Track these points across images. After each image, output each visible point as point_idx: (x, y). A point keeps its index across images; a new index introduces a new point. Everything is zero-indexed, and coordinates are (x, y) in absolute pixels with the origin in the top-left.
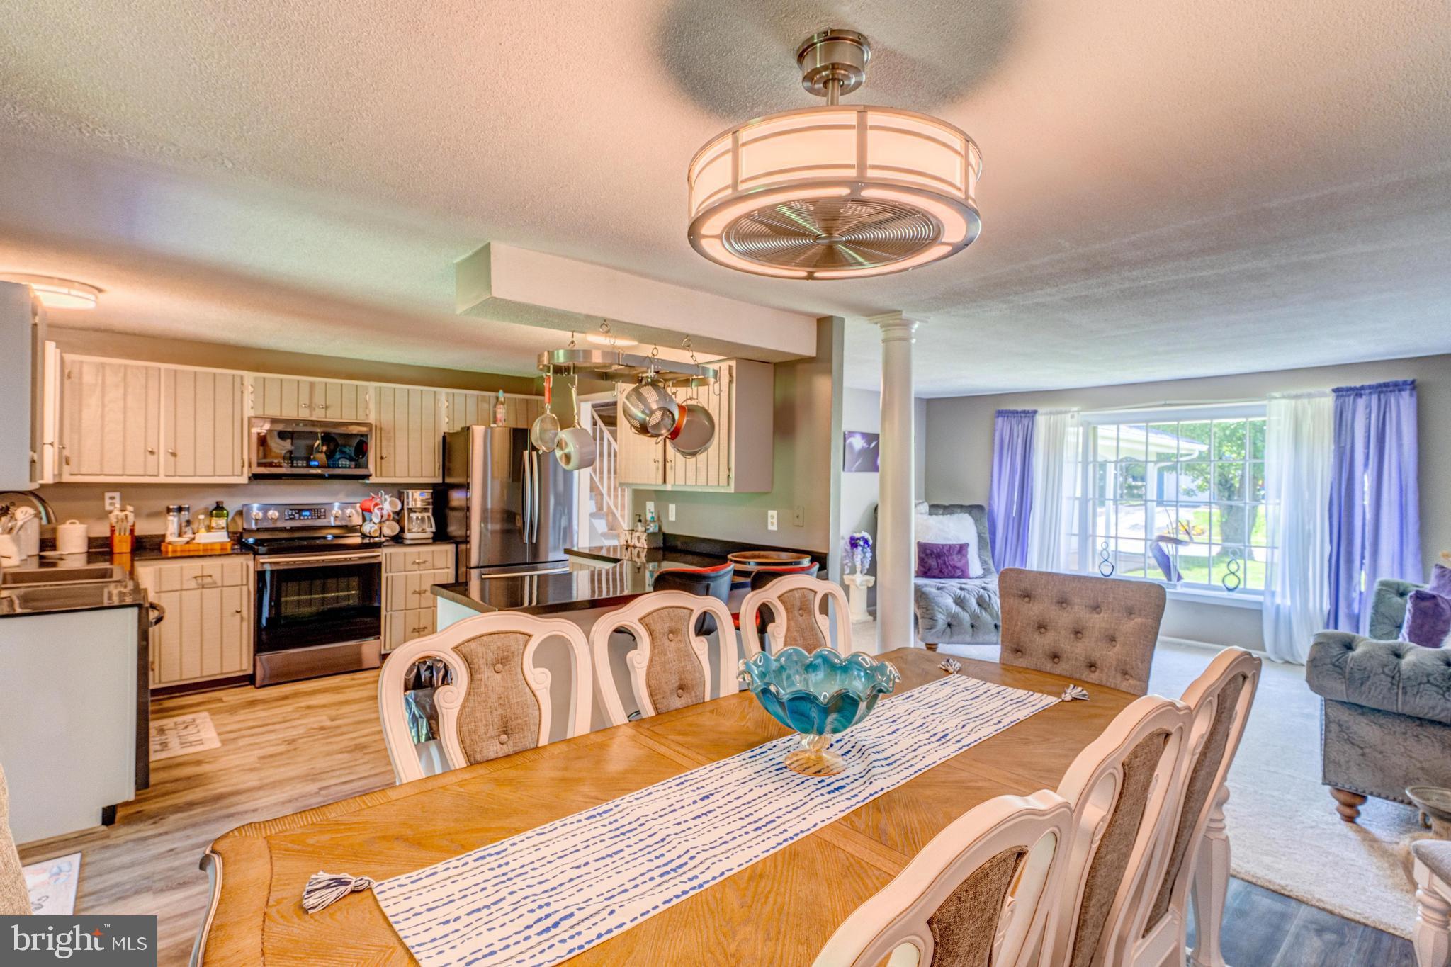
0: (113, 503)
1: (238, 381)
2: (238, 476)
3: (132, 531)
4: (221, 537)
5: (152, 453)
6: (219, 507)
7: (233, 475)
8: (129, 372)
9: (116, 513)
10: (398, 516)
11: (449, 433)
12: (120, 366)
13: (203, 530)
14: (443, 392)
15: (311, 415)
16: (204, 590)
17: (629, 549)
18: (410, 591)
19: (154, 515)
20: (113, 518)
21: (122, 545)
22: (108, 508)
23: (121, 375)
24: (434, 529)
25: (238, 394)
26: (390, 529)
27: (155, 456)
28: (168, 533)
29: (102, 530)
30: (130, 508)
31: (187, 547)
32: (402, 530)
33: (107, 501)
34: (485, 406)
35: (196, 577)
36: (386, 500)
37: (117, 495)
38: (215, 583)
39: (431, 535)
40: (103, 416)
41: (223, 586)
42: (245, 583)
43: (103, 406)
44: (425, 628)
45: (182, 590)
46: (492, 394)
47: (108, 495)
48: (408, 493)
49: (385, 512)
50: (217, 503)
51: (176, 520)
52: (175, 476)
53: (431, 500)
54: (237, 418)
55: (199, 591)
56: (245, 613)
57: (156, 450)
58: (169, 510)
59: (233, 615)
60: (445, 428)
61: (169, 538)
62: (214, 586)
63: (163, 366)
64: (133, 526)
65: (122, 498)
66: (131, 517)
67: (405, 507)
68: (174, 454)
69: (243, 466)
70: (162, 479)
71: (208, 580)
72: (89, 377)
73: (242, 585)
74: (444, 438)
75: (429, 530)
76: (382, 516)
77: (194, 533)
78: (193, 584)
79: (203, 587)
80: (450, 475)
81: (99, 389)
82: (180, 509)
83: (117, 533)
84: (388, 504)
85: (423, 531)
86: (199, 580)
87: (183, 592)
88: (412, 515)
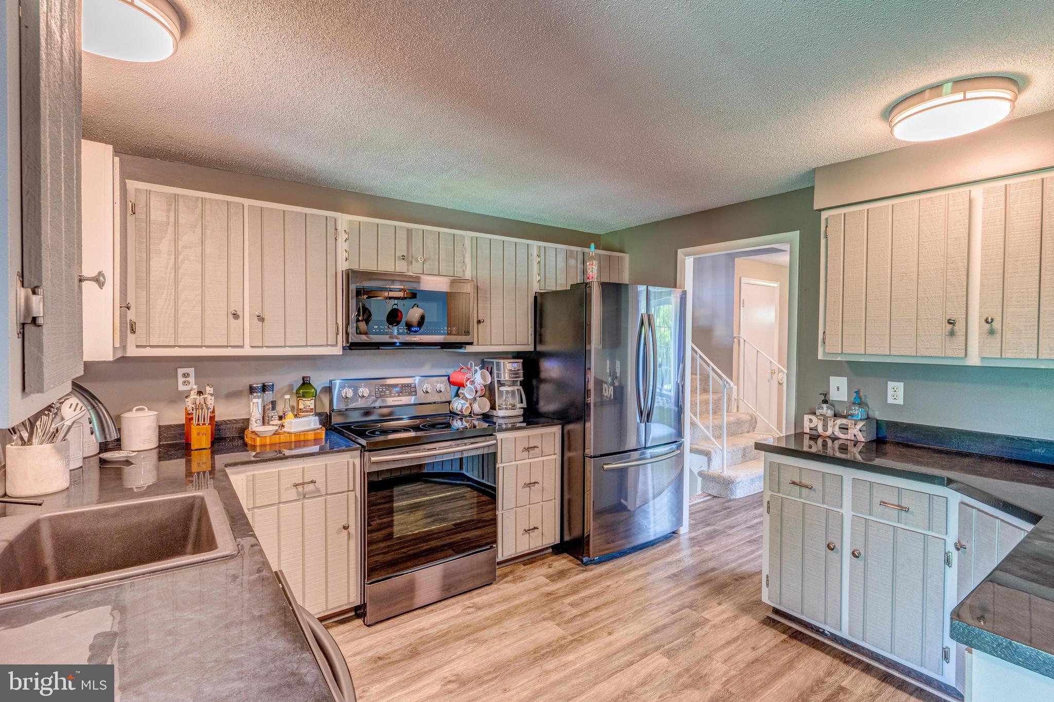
0: (186, 382)
1: (331, 224)
2: (332, 345)
3: (212, 418)
4: (311, 423)
5: (236, 316)
6: (306, 383)
7: (327, 345)
8: (207, 207)
9: (193, 395)
10: (490, 392)
11: (542, 294)
12: (197, 198)
13: (290, 415)
14: (535, 244)
15: (408, 270)
16: (306, 501)
17: (820, 441)
18: (521, 484)
19: (233, 395)
20: (189, 403)
21: (201, 438)
22: (181, 388)
23: (198, 211)
24: (524, 405)
25: (331, 241)
26: (481, 406)
27: (240, 321)
28: (253, 420)
29: (175, 417)
30: (209, 390)
31: (276, 439)
32: (493, 407)
33: (181, 380)
34: (572, 262)
35: (296, 485)
36: (476, 371)
37: (191, 371)
38: (318, 490)
39: (521, 412)
40: (176, 268)
41: (327, 494)
42: (351, 488)
43: (177, 253)
44: (535, 528)
45: (280, 503)
46: (579, 249)
47: (181, 371)
48: (498, 364)
49: (479, 388)
50: (303, 378)
51: (260, 401)
52: (262, 347)
53: (521, 372)
54: (331, 272)
55: (300, 503)
56: (352, 529)
57: (240, 313)
58: (252, 390)
59: (338, 532)
60: (536, 288)
61: (255, 426)
62: (317, 494)
63: (247, 202)
64: (213, 412)
65: (197, 376)
66: (211, 401)
67: (496, 379)
68: (261, 319)
69: (337, 334)
70: (247, 351)
71: (311, 487)
72: (158, 213)
73: (349, 491)
74: (536, 298)
75: (519, 405)
76: (476, 392)
77: (281, 418)
78: (292, 494)
79: (304, 497)
80: (541, 342)
81: (171, 229)
82: (264, 388)
83: (194, 422)
84: (479, 378)
85: (513, 407)
86: (300, 488)
87: (281, 505)
88: (502, 389)
